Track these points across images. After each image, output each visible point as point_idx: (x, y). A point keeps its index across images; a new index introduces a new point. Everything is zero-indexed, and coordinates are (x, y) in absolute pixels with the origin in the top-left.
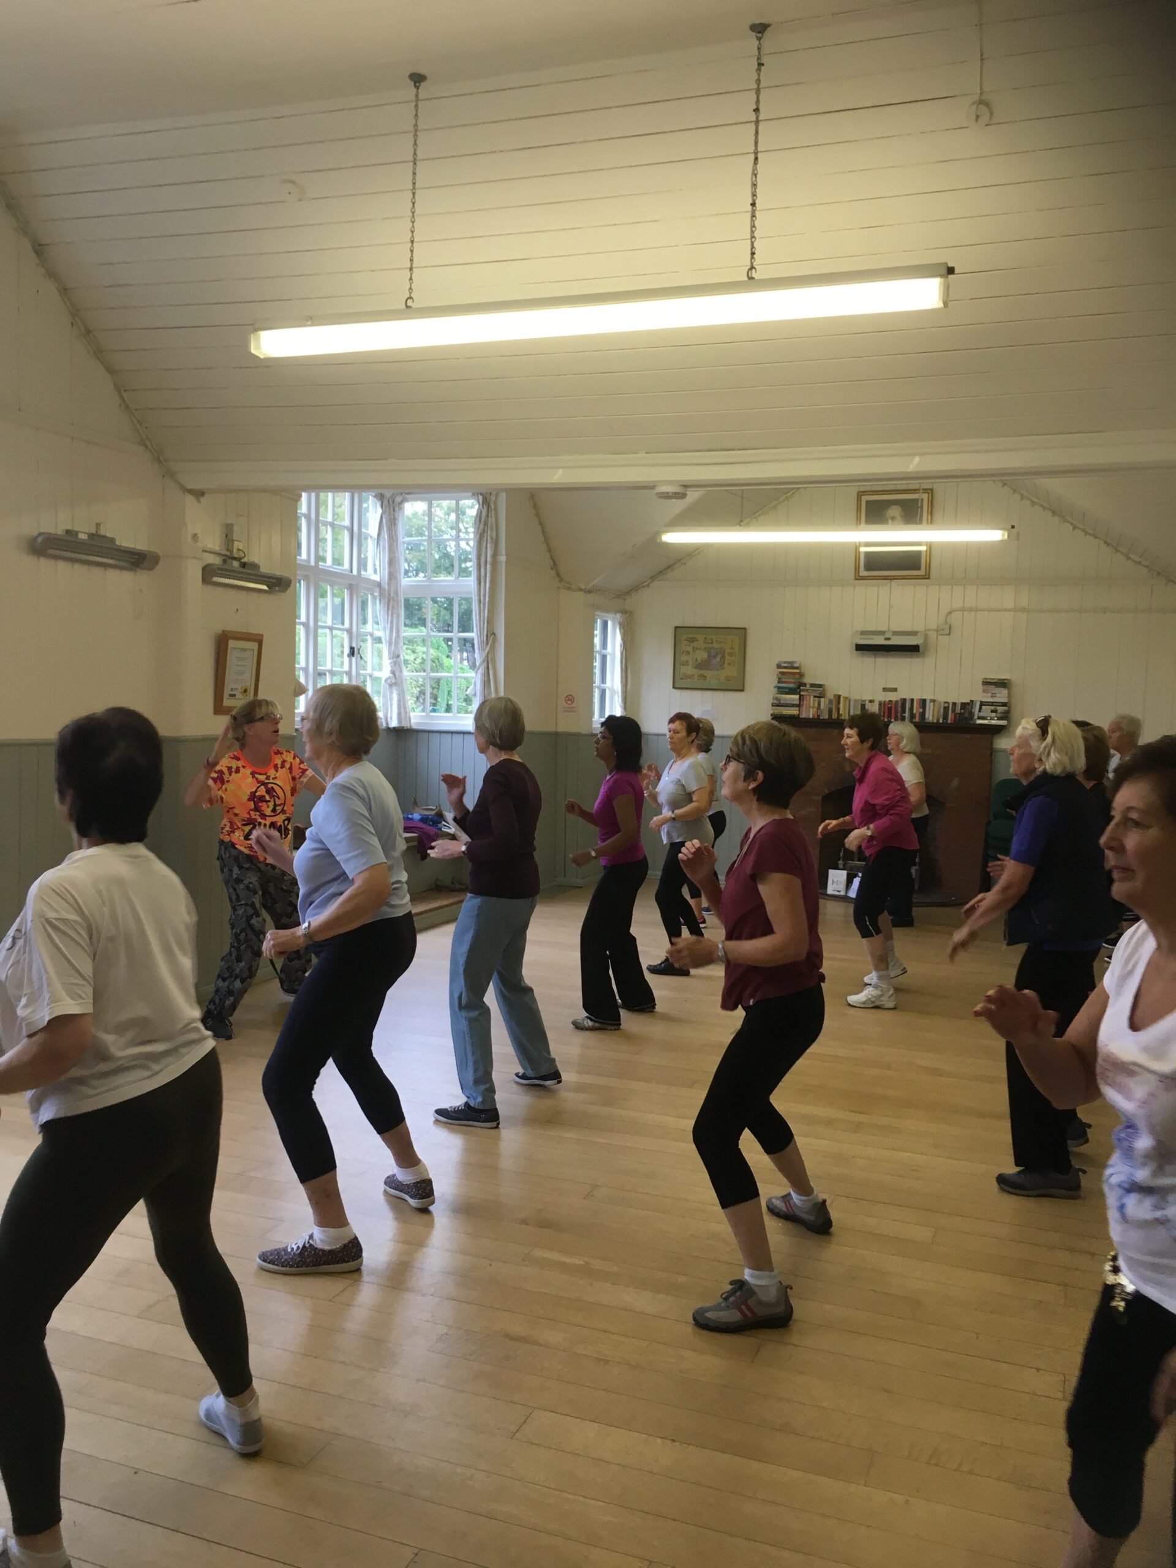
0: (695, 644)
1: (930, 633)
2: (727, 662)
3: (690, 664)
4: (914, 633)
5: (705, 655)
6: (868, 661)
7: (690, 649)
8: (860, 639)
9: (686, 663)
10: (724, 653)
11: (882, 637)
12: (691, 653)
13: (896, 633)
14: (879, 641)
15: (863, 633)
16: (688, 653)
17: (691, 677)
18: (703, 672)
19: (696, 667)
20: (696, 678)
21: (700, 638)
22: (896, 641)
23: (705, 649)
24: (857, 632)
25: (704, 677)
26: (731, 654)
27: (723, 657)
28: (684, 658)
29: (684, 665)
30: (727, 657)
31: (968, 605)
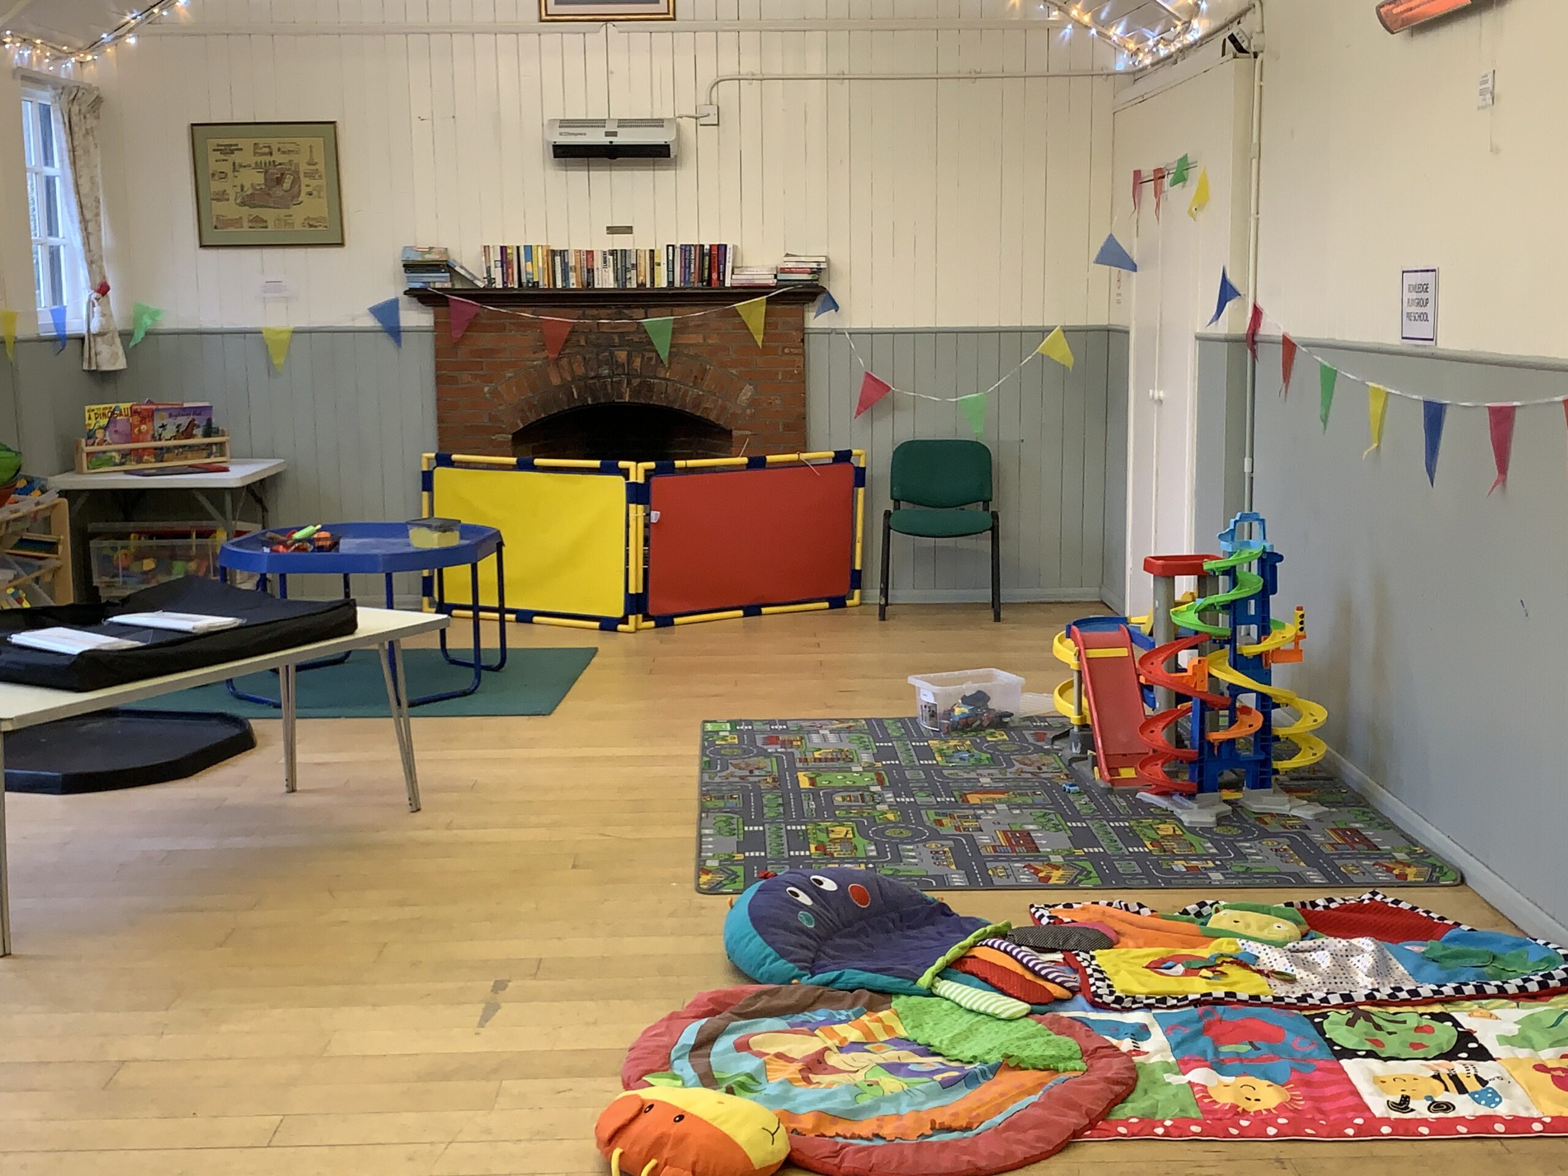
0: (237, 157)
1: (683, 122)
2: (304, 190)
3: (232, 198)
4: (658, 123)
5: (260, 179)
6: (578, 177)
7: (226, 167)
8: (561, 134)
9: (221, 197)
10: (298, 173)
11: (602, 131)
12: (230, 174)
13: (623, 123)
14: (596, 137)
15: (565, 123)
16: (223, 175)
17: (237, 222)
18: (256, 212)
19: (243, 204)
20: (246, 224)
21: (246, 143)
22: (626, 137)
23: (258, 165)
24: (552, 121)
25: (258, 221)
26: (310, 175)
27: (296, 181)
28: (216, 186)
29: (218, 200)
30: (305, 181)
31: (744, 70)
